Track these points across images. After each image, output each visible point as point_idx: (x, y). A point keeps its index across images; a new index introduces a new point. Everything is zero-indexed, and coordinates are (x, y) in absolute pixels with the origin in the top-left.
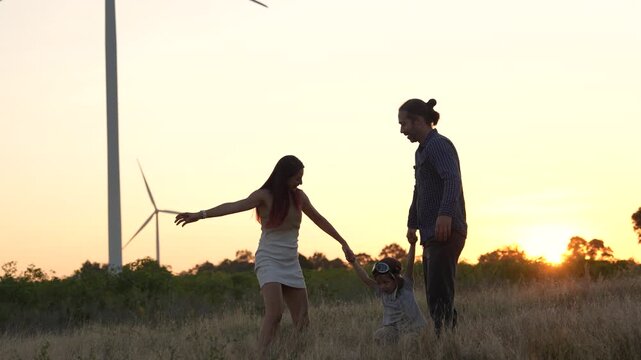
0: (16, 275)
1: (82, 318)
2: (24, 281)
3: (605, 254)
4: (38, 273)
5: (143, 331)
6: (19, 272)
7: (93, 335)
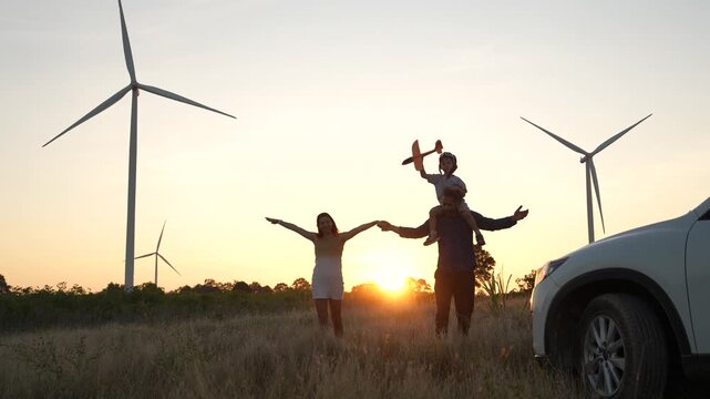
0: (65, 291)
1: (107, 319)
2: (71, 294)
3: (427, 288)
4: (80, 290)
5: (144, 328)
6: (68, 288)
7: (113, 330)
